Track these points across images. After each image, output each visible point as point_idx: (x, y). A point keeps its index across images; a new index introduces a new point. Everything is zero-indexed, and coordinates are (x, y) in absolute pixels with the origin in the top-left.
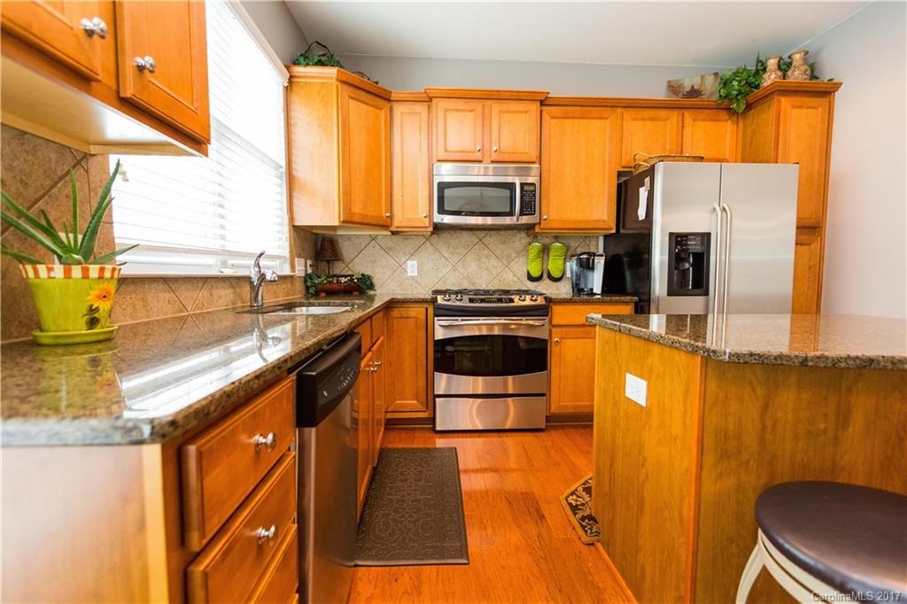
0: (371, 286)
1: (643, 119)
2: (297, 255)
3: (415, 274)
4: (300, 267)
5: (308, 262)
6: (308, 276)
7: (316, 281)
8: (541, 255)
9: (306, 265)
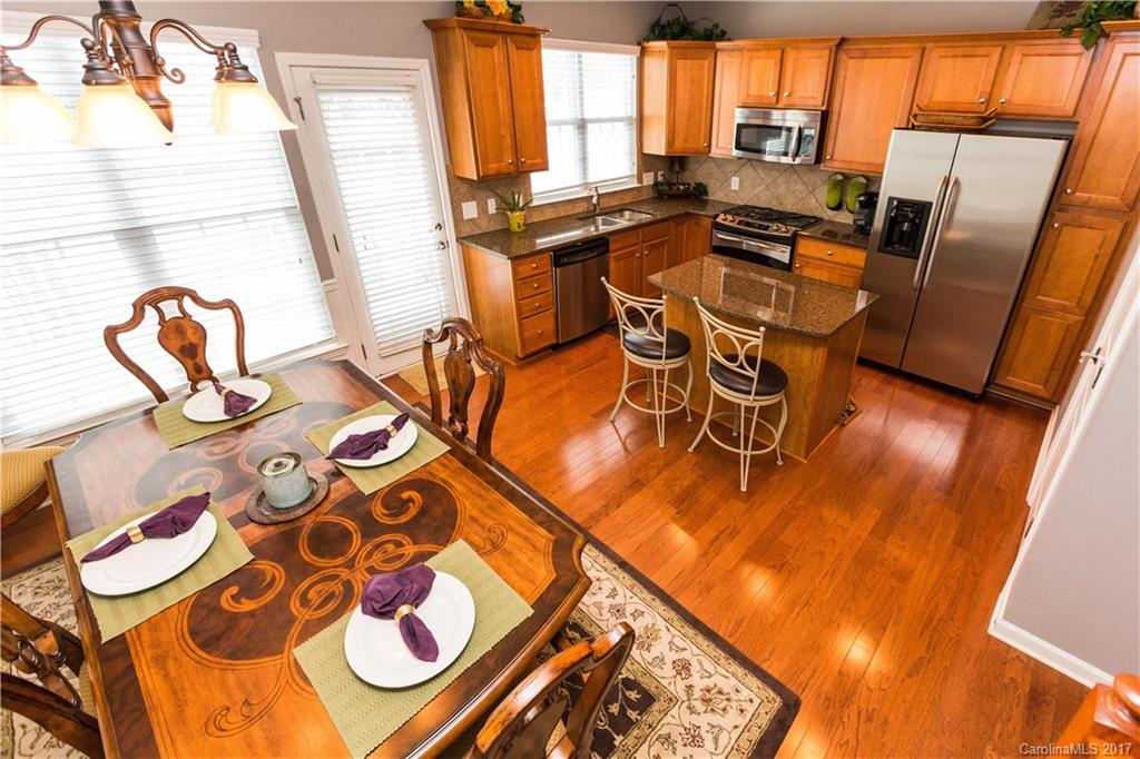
0: (706, 193)
1: (955, 56)
2: (646, 172)
3: (737, 188)
4: (648, 179)
5: (660, 173)
6: (656, 184)
7: (660, 188)
8: (839, 188)
9: (656, 175)
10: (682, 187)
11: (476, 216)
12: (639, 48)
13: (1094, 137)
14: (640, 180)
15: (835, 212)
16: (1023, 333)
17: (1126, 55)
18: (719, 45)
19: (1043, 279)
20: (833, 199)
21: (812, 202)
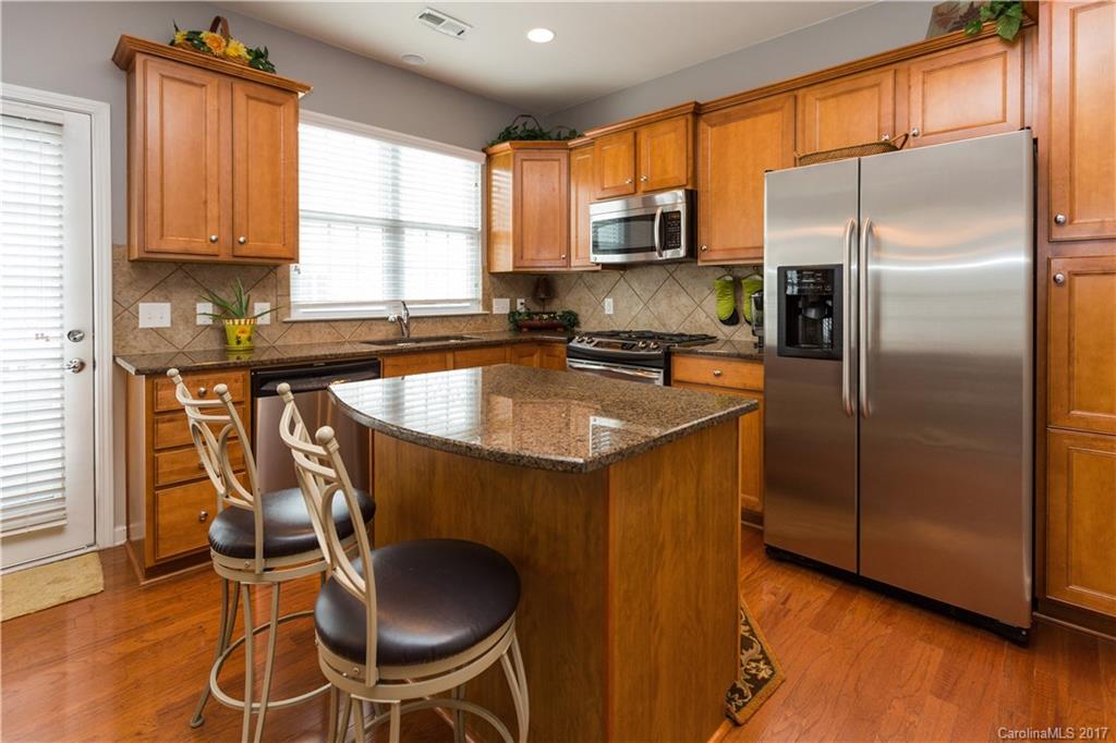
0: (577, 322)
1: (835, 96)
2: (496, 297)
3: (611, 312)
4: (501, 306)
5: (519, 301)
6: (513, 314)
7: (517, 317)
8: (730, 291)
9: (513, 304)
10: (545, 316)
11: (167, 324)
12: (485, 155)
13: (1072, 130)
14: (487, 304)
15: (732, 328)
16: (1069, 488)
17: (1074, 13)
18: (571, 143)
19: (1070, 378)
20: (724, 308)
21: (701, 317)
